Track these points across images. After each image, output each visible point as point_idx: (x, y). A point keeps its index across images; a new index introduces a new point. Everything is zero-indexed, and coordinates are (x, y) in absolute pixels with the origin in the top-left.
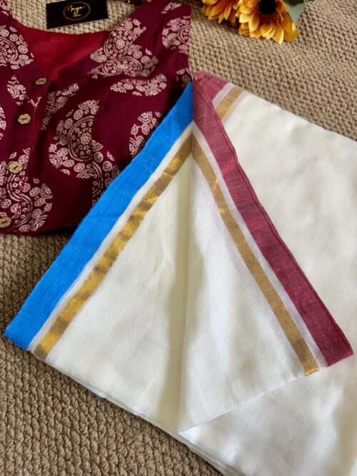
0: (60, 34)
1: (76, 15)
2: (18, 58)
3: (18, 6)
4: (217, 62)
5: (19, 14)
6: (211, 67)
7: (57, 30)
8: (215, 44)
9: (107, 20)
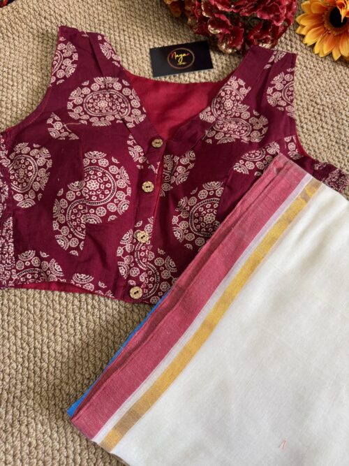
0: (167, 84)
1: (180, 63)
2: (131, 113)
3: (123, 51)
4: (321, 120)
5: (125, 60)
6: (315, 125)
7: (163, 79)
8: (319, 101)
9: (212, 70)
